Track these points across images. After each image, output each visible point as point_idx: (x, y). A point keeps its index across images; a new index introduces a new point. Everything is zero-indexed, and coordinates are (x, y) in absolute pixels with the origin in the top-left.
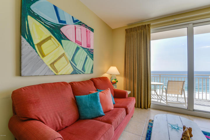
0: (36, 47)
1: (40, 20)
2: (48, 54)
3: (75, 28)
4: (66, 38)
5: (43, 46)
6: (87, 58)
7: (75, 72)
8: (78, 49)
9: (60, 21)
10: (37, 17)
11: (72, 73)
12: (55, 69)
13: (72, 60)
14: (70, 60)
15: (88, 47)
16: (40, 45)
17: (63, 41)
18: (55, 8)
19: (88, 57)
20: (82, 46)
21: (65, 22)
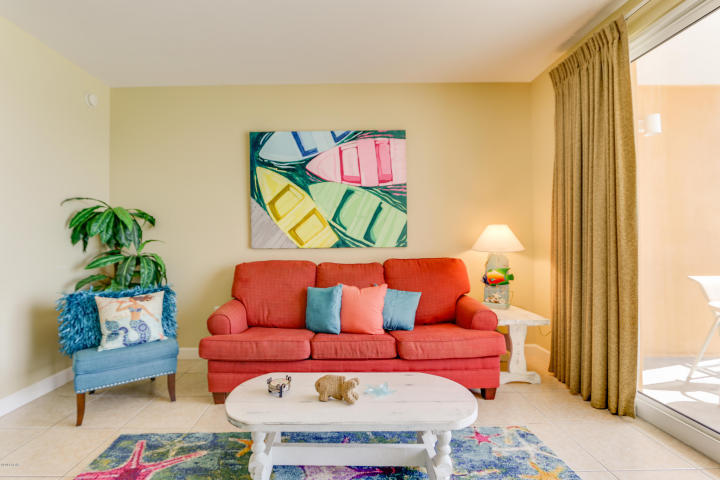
0: (268, 207)
1: (272, 165)
2: (285, 215)
3: (341, 152)
4: (318, 179)
5: (278, 204)
6: (379, 209)
7: (342, 244)
8: (349, 193)
9: (305, 153)
10: (268, 164)
11: (337, 246)
12: (297, 238)
13: (334, 220)
14: (330, 219)
15: (380, 182)
16: (272, 203)
17: (311, 187)
18: (295, 135)
19: (385, 206)
20: (364, 184)
21: (315, 151)
